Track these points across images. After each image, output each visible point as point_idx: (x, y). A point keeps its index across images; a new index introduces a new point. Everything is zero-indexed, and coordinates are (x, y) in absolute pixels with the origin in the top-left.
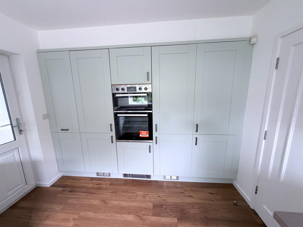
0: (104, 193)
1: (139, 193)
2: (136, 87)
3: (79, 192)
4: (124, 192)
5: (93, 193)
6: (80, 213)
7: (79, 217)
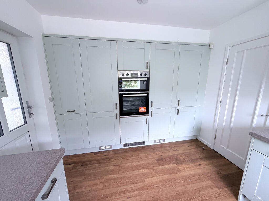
0: (114, 161)
1: (142, 155)
2: (138, 73)
3: (91, 164)
4: (130, 157)
5: (104, 163)
6: (104, 178)
7: (104, 180)
